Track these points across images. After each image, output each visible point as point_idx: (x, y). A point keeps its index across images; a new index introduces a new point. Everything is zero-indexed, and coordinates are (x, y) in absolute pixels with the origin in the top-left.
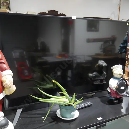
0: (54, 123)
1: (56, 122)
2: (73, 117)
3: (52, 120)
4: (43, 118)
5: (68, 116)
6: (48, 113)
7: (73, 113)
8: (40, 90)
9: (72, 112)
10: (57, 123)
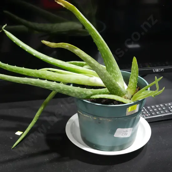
0: (46, 158)
1: (54, 155)
2: (122, 148)
3: (46, 148)
4: (18, 133)
5: (101, 138)
6: (34, 121)
7: (121, 133)
8: (8, 33)
9: (119, 130)
10: (58, 160)
